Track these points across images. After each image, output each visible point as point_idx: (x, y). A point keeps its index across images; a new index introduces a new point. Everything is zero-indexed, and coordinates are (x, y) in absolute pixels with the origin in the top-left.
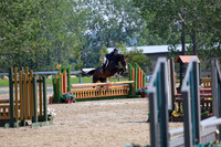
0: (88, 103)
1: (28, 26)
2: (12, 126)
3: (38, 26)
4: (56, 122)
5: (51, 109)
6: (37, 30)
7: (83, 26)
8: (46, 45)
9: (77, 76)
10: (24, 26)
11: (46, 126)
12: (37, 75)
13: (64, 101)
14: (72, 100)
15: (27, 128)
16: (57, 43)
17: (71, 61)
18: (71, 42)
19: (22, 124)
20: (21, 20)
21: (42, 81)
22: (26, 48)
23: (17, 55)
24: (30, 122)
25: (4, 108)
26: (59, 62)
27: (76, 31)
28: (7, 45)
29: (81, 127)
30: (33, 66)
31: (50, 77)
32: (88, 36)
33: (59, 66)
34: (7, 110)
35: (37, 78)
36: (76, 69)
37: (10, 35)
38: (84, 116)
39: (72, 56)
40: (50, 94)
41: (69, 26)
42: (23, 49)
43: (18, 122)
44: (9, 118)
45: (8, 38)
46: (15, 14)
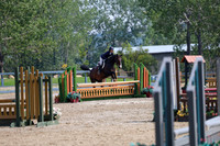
0: (93, 103)
1: (34, 26)
2: (18, 125)
4: (62, 122)
5: (57, 109)
6: (43, 29)
7: (89, 26)
8: (52, 44)
9: (83, 75)
10: (30, 26)
11: (52, 125)
12: (43, 74)
13: (69, 100)
14: (78, 99)
15: (33, 127)
16: (63, 42)
17: (77, 61)
18: (77, 42)
19: (28, 124)
20: (27, 20)
21: (48, 81)
22: (33, 47)
23: (23, 55)
24: (35, 121)
25: (10, 107)
26: (65, 61)
27: (82, 30)
28: (13, 44)
29: (87, 126)
30: (39, 65)
31: (56, 77)
32: (93, 36)
33: (65, 66)
34: (13, 110)
35: (43, 77)
37: (16, 35)
38: (89, 115)
39: (77, 55)
40: (56, 94)
41: (75, 26)
42: (28, 49)
43: (24, 121)
44: (15, 117)
45: (14, 38)
46: (22, 14)
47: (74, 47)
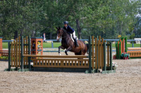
0: (138, 60)
1: (100, 11)
2: (90, 72)
3: (107, 11)
4: (118, 71)
5: (115, 62)
6: (106, 13)
7: (135, 12)
8: (112, 22)
9: (131, 42)
10: (98, 11)
11: (111, 73)
12: (106, 41)
13: (122, 58)
14: (128, 58)
15: (100, 74)
16: (119, 22)
17: (127, 33)
18: (127, 21)
19: (96, 71)
20: (96, 7)
21: (109, 45)
22: (99, 24)
23: (93, 28)
24: (101, 70)
25: (85, 61)
26: (120, 33)
27: (131, 14)
28: (87, 22)
29: (134, 74)
30: (103, 35)
31: (114, 43)
32: (138, 18)
33: (120, 36)
34: (87, 62)
35: (106, 43)
36: (131, 38)
37: (90, 16)
38: (135, 68)
39: (128, 30)
40: (114, 54)
41: (126, 12)
42: (97, 25)
43: (94, 70)
44: (88, 67)
45: (88, 18)
46: (93, 3)
47: (126, 25)
